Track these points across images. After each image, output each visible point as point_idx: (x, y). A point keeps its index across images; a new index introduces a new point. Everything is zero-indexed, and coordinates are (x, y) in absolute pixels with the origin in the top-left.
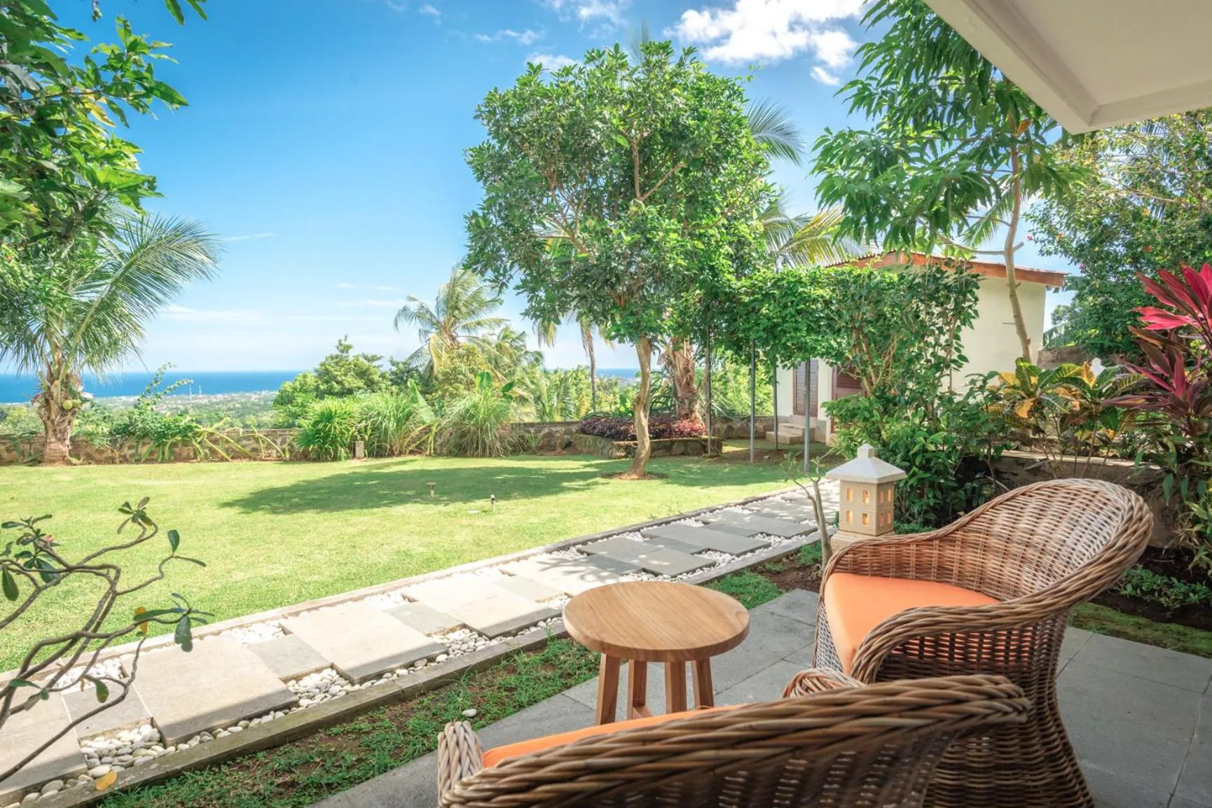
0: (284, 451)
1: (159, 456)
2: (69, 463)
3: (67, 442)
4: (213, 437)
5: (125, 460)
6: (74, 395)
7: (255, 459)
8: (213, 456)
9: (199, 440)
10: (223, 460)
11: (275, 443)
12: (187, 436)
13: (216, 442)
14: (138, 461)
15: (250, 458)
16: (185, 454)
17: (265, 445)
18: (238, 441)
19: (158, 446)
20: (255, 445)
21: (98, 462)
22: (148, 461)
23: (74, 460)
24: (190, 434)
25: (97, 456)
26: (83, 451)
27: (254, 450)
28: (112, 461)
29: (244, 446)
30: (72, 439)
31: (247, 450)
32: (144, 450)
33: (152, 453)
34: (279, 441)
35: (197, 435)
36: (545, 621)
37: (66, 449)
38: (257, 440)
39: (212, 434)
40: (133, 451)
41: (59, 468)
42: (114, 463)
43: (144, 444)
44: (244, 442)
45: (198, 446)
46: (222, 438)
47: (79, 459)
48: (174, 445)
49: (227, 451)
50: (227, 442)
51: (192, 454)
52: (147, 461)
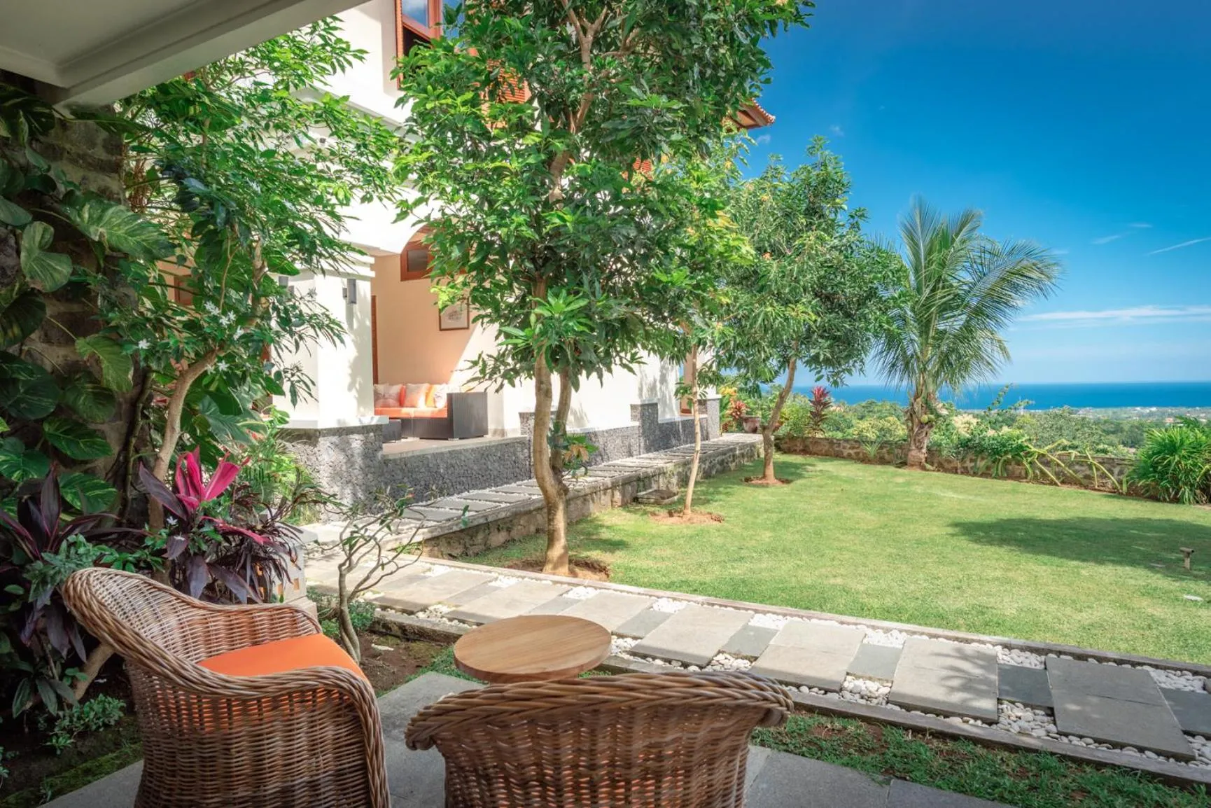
0: (1121, 483)
1: (993, 471)
2: (924, 468)
3: (924, 450)
4: (1044, 459)
5: (966, 472)
6: (932, 410)
7: (1086, 487)
8: (1042, 479)
9: (1029, 459)
10: (1052, 483)
11: (1112, 473)
12: (1018, 455)
13: (1047, 464)
14: (975, 474)
15: (1081, 485)
16: (1017, 472)
17: (1099, 473)
18: (1071, 465)
19: (994, 462)
20: (1088, 472)
21: (946, 470)
22: (985, 475)
23: (928, 466)
24: (1022, 454)
25: (946, 465)
26: (936, 460)
27: (1087, 477)
28: (955, 471)
29: (1076, 472)
30: (929, 450)
31: (1080, 476)
32: (981, 464)
33: (988, 468)
34: (1116, 470)
35: (1029, 454)
36: (810, 688)
37: (922, 456)
38: (1090, 466)
39: (1043, 455)
40: (973, 464)
41: (917, 472)
42: (956, 473)
43: (983, 459)
44: (1077, 467)
45: (1028, 466)
46: (1052, 460)
47: (932, 465)
48: (1007, 462)
49: (1057, 474)
50: (1058, 465)
51: (1023, 473)
52: (981, 476)
